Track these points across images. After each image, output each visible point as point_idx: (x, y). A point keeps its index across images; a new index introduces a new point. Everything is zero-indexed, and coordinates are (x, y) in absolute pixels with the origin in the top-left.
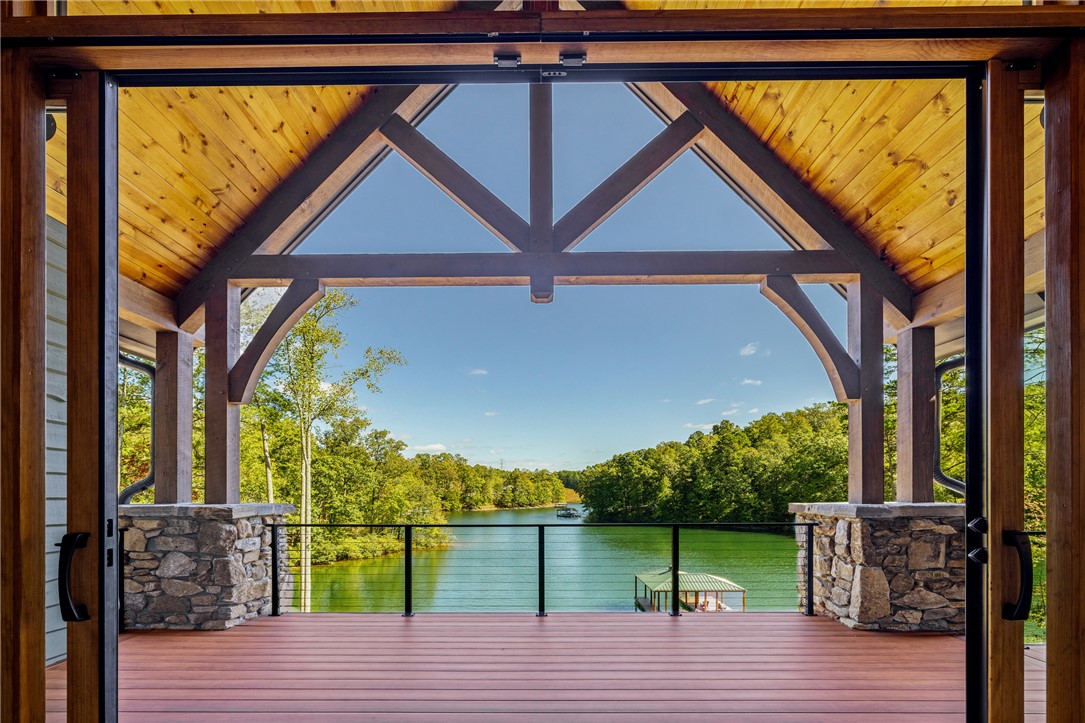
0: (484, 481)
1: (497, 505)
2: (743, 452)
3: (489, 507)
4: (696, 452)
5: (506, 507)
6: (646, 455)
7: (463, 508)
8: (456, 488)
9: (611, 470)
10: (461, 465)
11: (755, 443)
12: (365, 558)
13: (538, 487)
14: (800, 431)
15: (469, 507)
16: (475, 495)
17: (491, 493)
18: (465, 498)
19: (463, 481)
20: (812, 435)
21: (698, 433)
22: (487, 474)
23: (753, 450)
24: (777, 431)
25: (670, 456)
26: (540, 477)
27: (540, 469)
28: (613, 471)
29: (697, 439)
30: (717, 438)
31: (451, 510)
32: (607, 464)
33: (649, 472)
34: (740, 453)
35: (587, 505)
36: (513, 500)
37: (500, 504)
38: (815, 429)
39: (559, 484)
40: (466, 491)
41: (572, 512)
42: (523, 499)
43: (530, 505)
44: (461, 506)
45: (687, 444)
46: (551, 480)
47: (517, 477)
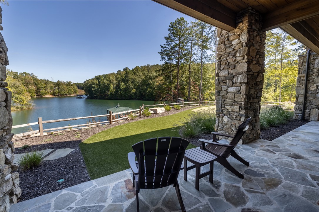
0: (45, 85)
1: (52, 95)
2: (132, 76)
3: (49, 96)
4: (120, 76)
5: (56, 95)
6: (105, 76)
8: (33, 88)
9: (94, 81)
10: (34, 78)
11: (135, 74)
13: (68, 88)
14: (145, 71)
16: (42, 91)
17: (49, 90)
19: (36, 85)
20: (148, 73)
21: (119, 70)
22: (47, 82)
23: (134, 76)
24: (140, 71)
25: (112, 77)
26: (69, 84)
27: (68, 81)
29: (119, 72)
30: (125, 72)
32: (93, 79)
33: (106, 82)
34: (131, 77)
35: (87, 95)
36: (58, 93)
38: (148, 71)
39: (76, 87)
40: (38, 89)
41: (81, 96)
42: (62, 92)
43: (65, 95)
45: (117, 73)
46: (73, 86)
47: (59, 84)
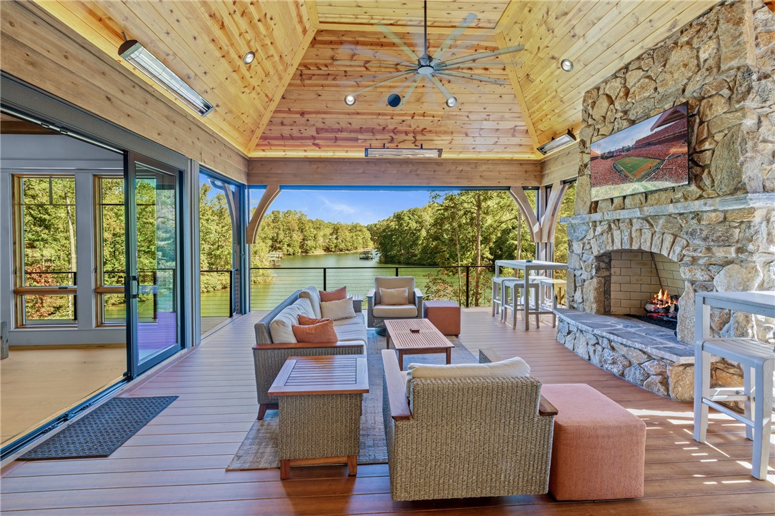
0: (315, 232)
1: (325, 250)
3: (320, 252)
5: (331, 251)
6: (413, 213)
7: (302, 252)
8: (297, 237)
9: (392, 223)
10: (300, 220)
12: (208, 292)
13: (353, 237)
15: (306, 252)
16: (311, 243)
17: (321, 241)
18: (303, 245)
19: (302, 232)
22: (317, 226)
25: (427, 214)
26: (354, 229)
27: (355, 223)
28: (393, 225)
31: (294, 254)
32: (390, 220)
33: (414, 225)
36: (335, 247)
37: (327, 249)
40: (304, 240)
42: (342, 246)
43: (347, 250)
44: (300, 251)
46: (362, 231)
47: (338, 229)
